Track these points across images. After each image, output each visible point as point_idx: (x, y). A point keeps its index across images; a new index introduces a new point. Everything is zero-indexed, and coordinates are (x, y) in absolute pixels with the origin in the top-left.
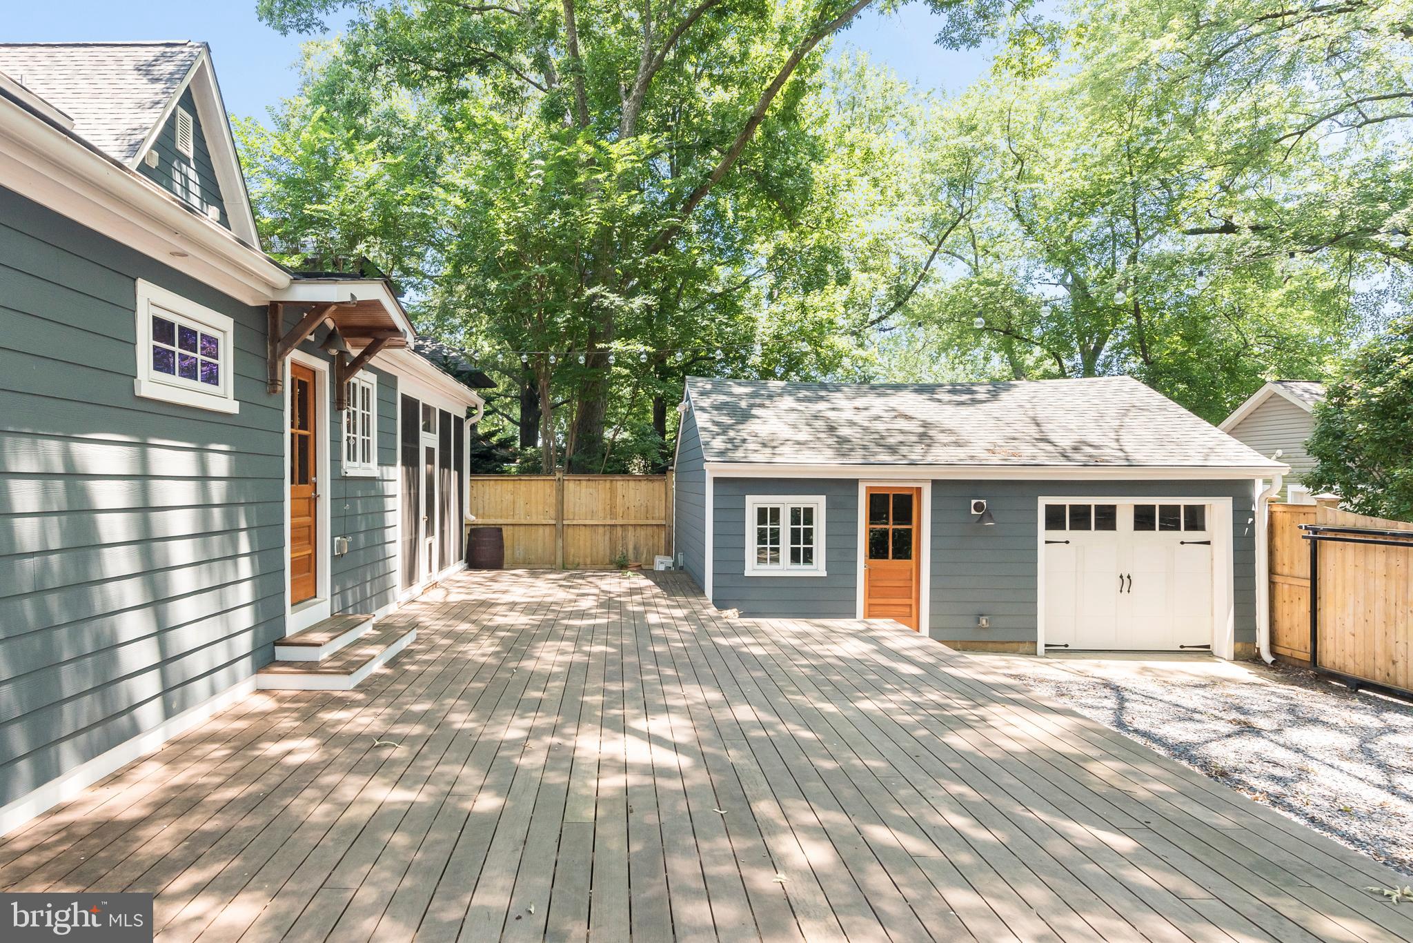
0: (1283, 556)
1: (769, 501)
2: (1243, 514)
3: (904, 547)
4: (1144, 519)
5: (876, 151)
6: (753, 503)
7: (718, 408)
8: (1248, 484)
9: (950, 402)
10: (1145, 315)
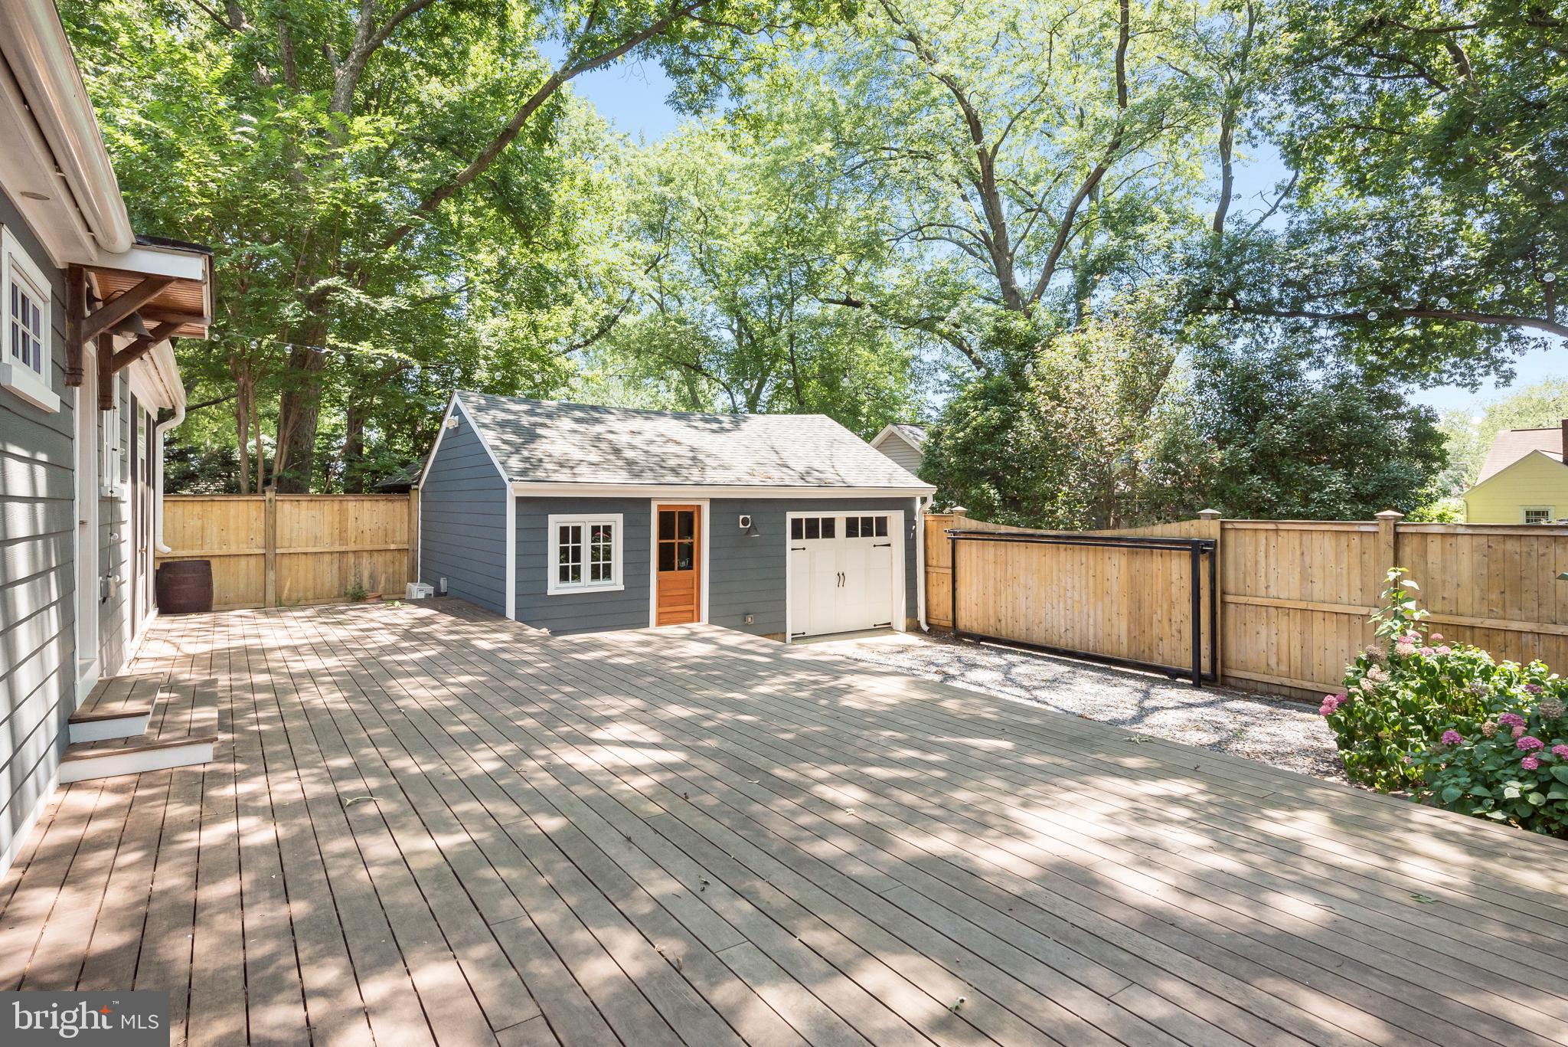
0: (933, 552)
1: (571, 520)
2: (910, 521)
3: (689, 556)
4: (852, 528)
5: (595, 184)
6: (555, 522)
7: (503, 425)
8: (912, 500)
9: (705, 429)
10: (798, 363)
